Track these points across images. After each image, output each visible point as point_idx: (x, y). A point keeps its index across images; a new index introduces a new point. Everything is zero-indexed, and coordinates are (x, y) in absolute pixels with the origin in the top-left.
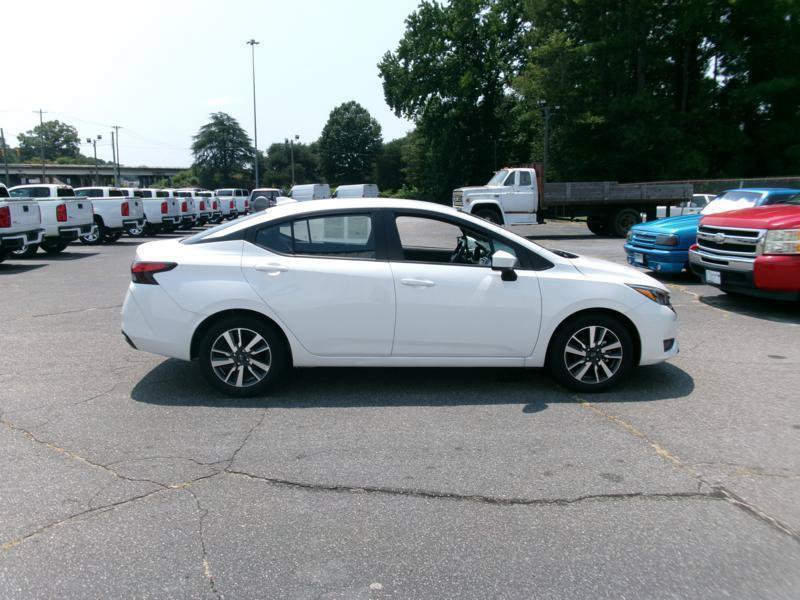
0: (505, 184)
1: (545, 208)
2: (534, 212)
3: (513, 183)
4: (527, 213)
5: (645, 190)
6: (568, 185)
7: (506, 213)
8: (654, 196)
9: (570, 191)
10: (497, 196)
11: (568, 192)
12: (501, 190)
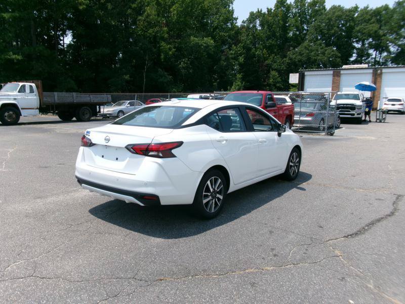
0: (19, 92)
1: (45, 106)
2: (37, 109)
3: (24, 91)
4: (33, 109)
5: (92, 97)
6: (56, 93)
7: (22, 109)
8: (96, 100)
9: (57, 97)
10: (15, 99)
11: (56, 97)
12: (17, 95)
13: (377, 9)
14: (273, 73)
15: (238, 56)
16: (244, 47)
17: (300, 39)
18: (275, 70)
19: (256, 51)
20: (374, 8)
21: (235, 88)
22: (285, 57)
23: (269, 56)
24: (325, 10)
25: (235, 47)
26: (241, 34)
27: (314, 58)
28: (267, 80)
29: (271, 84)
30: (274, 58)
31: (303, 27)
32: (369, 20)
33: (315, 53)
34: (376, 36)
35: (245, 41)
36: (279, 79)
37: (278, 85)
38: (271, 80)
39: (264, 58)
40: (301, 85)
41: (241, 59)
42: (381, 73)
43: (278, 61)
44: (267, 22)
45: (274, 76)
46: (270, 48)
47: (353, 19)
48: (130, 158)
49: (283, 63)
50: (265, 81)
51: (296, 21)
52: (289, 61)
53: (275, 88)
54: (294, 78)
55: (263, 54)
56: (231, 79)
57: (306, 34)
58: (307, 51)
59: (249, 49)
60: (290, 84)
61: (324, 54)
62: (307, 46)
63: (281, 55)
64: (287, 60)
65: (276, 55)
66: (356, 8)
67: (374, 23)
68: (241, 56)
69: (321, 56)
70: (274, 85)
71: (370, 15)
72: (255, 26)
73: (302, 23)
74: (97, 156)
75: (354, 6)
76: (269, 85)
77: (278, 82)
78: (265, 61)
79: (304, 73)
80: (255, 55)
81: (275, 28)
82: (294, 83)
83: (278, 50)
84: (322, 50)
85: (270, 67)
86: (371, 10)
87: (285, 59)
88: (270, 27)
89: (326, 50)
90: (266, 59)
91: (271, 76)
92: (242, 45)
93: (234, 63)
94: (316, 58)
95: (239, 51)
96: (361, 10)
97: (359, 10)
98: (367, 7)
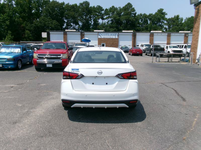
13: (73, 5)
14: (27, 31)
15: (5, 21)
16: (8, 16)
17: (39, 15)
18: (28, 30)
19: (16, 19)
20: (72, 4)
21: (8, 39)
22: (32, 23)
23: (23, 22)
24: (50, 2)
25: (3, 15)
26: (5, 8)
27: (47, 25)
28: (24, 35)
29: (26, 37)
30: (26, 23)
31: (40, 9)
32: (70, 10)
33: (48, 23)
34: (74, 18)
35: (9, 13)
36: (31, 35)
37: (30, 38)
38: (26, 35)
39: (21, 23)
40: (48, 39)
41: (8, 23)
42: (84, 34)
43: (29, 25)
44: (20, 3)
45: (28, 33)
46: (23, 18)
47: (63, 8)
48: (119, 81)
49: (31, 26)
50: (23, 36)
51: (36, 5)
52: (35, 26)
53: (29, 39)
54: (44, 35)
55: (20, 21)
56: (3, 34)
57: (41, 13)
58: (44, 21)
59: (11, 17)
60: (42, 38)
61: (52, 23)
62: (44, 19)
63: (30, 22)
64: (33, 25)
65: (27, 22)
66: (64, 3)
67: (72, 11)
68: (7, 21)
69: (51, 25)
70: (28, 38)
71: (70, 7)
72: (12, 5)
73: (39, 6)
74: (87, 84)
75: (63, 2)
76: (25, 38)
77: (30, 36)
78: (21, 25)
79: (49, 33)
80: (15, 21)
81: (24, 7)
82: (45, 37)
83: (27, 19)
84: (51, 22)
85: (25, 28)
86: (70, 5)
87: (32, 24)
88: (21, 6)
89: (53, 22)
90: (21, 24)
91: (26, 33)
92: (7, 14)
93: (3, 25)
94: (48, 25)
95: (6, 17)
96: (66, 5)
97: (65, 4)
98: (69, 4)
